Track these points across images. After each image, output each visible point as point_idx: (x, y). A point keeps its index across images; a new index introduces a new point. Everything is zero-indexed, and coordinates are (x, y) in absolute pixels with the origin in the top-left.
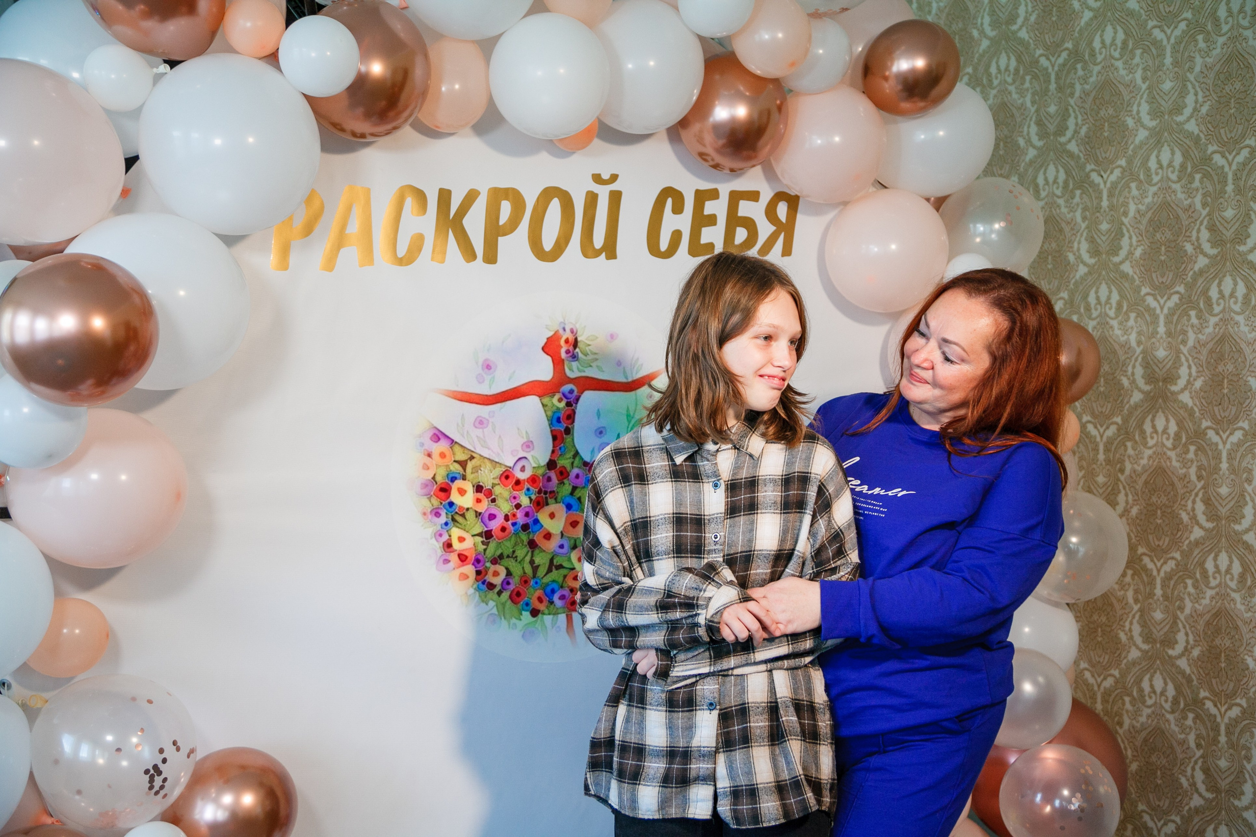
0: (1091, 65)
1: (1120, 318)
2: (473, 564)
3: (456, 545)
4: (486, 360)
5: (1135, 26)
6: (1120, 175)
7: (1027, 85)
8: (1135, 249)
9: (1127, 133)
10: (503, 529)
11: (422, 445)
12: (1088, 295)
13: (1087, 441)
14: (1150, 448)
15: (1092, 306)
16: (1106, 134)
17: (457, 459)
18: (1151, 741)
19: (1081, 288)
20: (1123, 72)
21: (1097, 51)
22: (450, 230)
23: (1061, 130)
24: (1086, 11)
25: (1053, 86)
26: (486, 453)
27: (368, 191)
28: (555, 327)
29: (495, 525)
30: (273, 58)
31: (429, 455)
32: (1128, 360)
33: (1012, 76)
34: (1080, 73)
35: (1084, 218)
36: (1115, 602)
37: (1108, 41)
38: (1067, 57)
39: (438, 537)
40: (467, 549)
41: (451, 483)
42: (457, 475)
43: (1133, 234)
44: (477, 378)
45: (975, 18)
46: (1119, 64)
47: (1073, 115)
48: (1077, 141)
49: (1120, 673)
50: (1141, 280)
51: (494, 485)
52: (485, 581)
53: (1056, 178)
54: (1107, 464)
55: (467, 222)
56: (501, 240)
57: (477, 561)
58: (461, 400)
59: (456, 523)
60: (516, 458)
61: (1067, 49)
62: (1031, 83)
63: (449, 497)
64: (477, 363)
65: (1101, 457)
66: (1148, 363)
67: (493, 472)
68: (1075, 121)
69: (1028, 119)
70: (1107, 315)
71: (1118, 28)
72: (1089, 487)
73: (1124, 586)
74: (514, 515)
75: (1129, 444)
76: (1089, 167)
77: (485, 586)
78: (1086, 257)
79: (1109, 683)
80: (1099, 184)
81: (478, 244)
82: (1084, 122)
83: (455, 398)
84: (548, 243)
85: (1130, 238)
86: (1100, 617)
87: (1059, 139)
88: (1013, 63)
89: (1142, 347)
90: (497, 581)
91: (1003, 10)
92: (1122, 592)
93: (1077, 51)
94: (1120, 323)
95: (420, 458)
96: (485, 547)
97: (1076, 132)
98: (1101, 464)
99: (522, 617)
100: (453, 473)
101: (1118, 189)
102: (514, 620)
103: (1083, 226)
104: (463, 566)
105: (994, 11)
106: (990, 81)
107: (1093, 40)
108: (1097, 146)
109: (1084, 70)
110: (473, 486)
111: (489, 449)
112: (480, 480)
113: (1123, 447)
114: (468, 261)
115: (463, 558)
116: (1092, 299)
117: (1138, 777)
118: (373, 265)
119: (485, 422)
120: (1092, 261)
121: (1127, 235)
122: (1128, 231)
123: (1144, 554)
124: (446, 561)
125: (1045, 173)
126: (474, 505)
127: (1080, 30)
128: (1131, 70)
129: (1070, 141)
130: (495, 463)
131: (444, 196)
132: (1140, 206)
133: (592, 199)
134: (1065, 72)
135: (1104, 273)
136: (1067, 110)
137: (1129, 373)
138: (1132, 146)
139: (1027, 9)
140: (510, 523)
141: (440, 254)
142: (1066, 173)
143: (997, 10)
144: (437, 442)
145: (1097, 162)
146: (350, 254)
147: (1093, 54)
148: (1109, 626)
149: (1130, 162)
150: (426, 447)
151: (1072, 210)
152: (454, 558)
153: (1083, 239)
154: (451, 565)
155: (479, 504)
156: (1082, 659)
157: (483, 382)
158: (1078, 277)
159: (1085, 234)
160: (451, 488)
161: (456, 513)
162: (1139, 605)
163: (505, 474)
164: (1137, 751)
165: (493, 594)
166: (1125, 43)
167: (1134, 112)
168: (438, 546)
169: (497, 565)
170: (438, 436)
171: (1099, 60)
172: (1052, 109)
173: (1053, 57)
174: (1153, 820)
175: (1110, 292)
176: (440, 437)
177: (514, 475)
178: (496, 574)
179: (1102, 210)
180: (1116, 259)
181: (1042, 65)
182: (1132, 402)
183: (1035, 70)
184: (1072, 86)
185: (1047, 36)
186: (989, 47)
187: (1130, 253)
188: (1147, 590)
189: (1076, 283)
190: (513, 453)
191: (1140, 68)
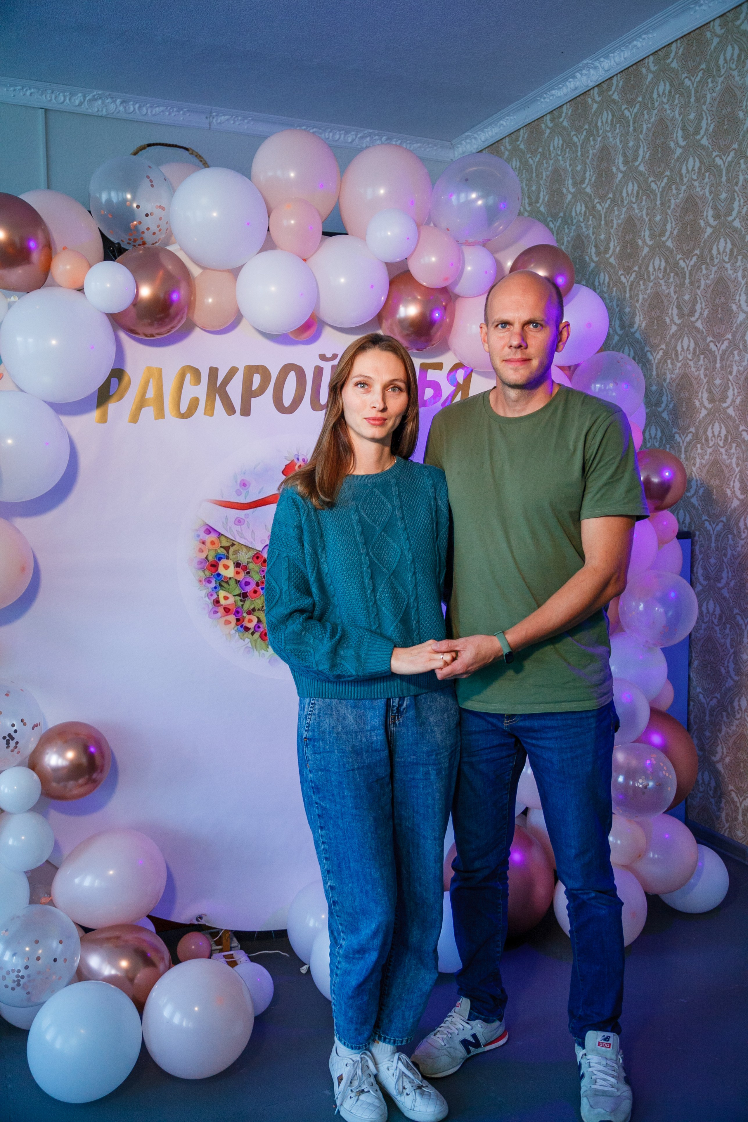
0: (711, 267)
1: (726, 447)
2: (234, 614)
3: (222, 602)
4: (243, 480)
5: (738, 239)
6: (728, 345)
7: (671, 280)
8: (736, 398)
9: (732, 315)
10: (255, 592)
11: (198, 536)
12: (707, 430)
13: (705, 533)
14: (743, 539)
15: (710, 438)
16: (719, 316)
17: (223, 545)
18: (738, 742)
19: (703, 425)
20: (730, 272)
21: (715, 256)
22: (217, 394)
23: (692, 313)
24: (708, 227)
25: (687, 281)
26: (243, 542)
27: (160, 370)
28: (292, 457)
29: (249, 589)
30: (81, 290)
31: (204, 543)
32: (731, 477)
33: (662, 273)
34: (704, 272)
35: (706, 376)
36: (719, 646)
37: (721, 250)
38: (696, 261)
39: (209, 596)
40: (230, 605)
41: (218, 562)
42: (223, 556)
43: (735, 387)
44: (236, 492)
45: (640, 231)
46: (728, 266)
47: (699, 301)
48: (702, 320)
49: (721, 696)
50: (740, 420)
51: (248, 563)
52: (243, 625)
53: (689, 346)
54: (717, 551)
55: (229, 389)
56: (252, 399)
57: (237, 612)
58: (226, 507)
59: (222, 588)
60: (264, 545)
61: (696, 254)
62: (674, 278)
63: (217, 570)
64: (236, 482)
65: (713, 545)
66: (743, 479)
67: (248, 554)
68: (700, 306)
69: (672, 304)
70: (719, 445)
71: (728, 240)
72: (705, 566)
73: (725, 636)
74: (263, 583)
75: (730, 536)
76: (709, 339)
77: (242, 629)
78: (706, 403)
79: (714, 702)
80: (715, 351)
81: (237, 403)
82: (706, 307)
83: (221, 506)
84: (287, 400)
85: (733, 390)
86: (709, 657)
87: (690, 318)
88: (663, 264)
89: (739, 468)
90: (251, 625)
91: (657, 226)
92: (723, 641)
93: (702, 256)
94: (727, 451)
95: (198, 545)
96: (242, 603)
97: (701, 314)
98: (713, 550)
99: (268, 649)
100: (220, 554)
101: (727, 354)
102: (263, 652)
103: (705, 381)
104: (227, 615)
105: (652, 227)
106: (649, 277)
107: (712, 249)
108: (714, 324)
109: (707, 269)
110: (234, 563)
111: (245, 539)
112: (238, 559)
113: (726, 539)
114: (229, 415)
115: (227, 610)
116: (709, 433)
117: (729, 767)
118: (164, 418)
119: (242, 521)
120: (709, 406)
121: (731, 388)
122: (732, 385)
123: (737, 614)
124: (216, 612)
125: (682, 342)
126: (235, 576)
127: (704, 241)
128: (735, 271)
129: (697, 320)
130: (249, 548)
131: (213, 372)
132: (740, 368)
133: (319, 372)
134: (694, 272)
135: (717, 415)
136: (696, 298)
137: (731, 486)
138: (735, 325)
139: (672, 226)
140: (260, 588)
141: (210, 410)
142: (695, 343)
143: (653, 226)
144: (209, 534)
145: (714, 336)
146: (148, 412)
147: (712, 259)
148: (715, 663)
149: (734, 336)
150: (201, 537)
151: (698, 370)
152: (221, 610)
153: (704, 390)
154: (219, 614)
155: (238, 575)
156: (698, 686)
157: (241, 494)
158: (701, 417)
159: (706, 387)
160: (218, 565)
161: (222, 581)
162: (733, 650)
163: (256, 556)
164: (729, 749)
165: (248, 634)
166: (732, 251)
167: (737, 301)
168: (209, 601)
169: (251, 615)
170: (210, 530)
171: (715, 263)
172: (687, 297)
173: (688, 260)
174: (737, 796)
175: (721, 428)
176: (211, 531)
177: (262, 556)
178: (250, 621)
179: (716, 370)
180: (725, 405)
181: (681, 266)
182: (733, 507)
183: (676, 269)
184: (699, 281)
185: (684, 245)
186: (648, 252)
187: (733, 401)
188: (739, 639)
189: (699, 422)
190: (262, 542)
191: (741, 269)
